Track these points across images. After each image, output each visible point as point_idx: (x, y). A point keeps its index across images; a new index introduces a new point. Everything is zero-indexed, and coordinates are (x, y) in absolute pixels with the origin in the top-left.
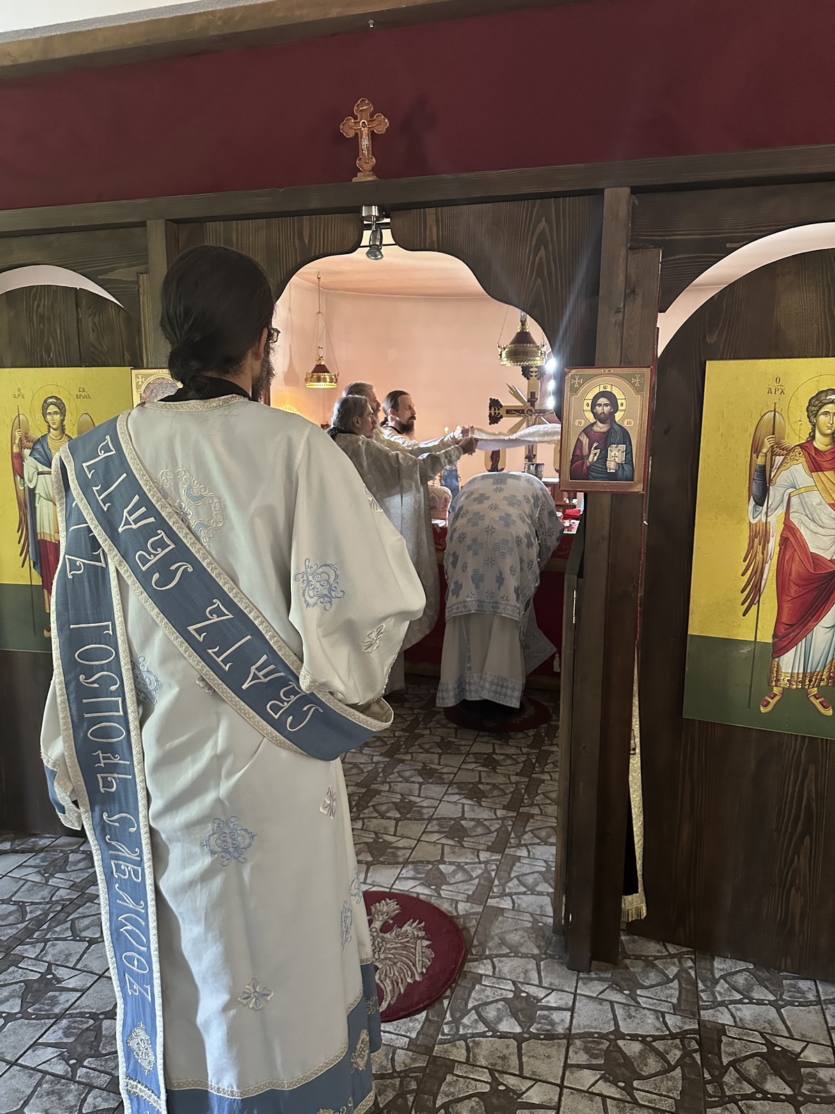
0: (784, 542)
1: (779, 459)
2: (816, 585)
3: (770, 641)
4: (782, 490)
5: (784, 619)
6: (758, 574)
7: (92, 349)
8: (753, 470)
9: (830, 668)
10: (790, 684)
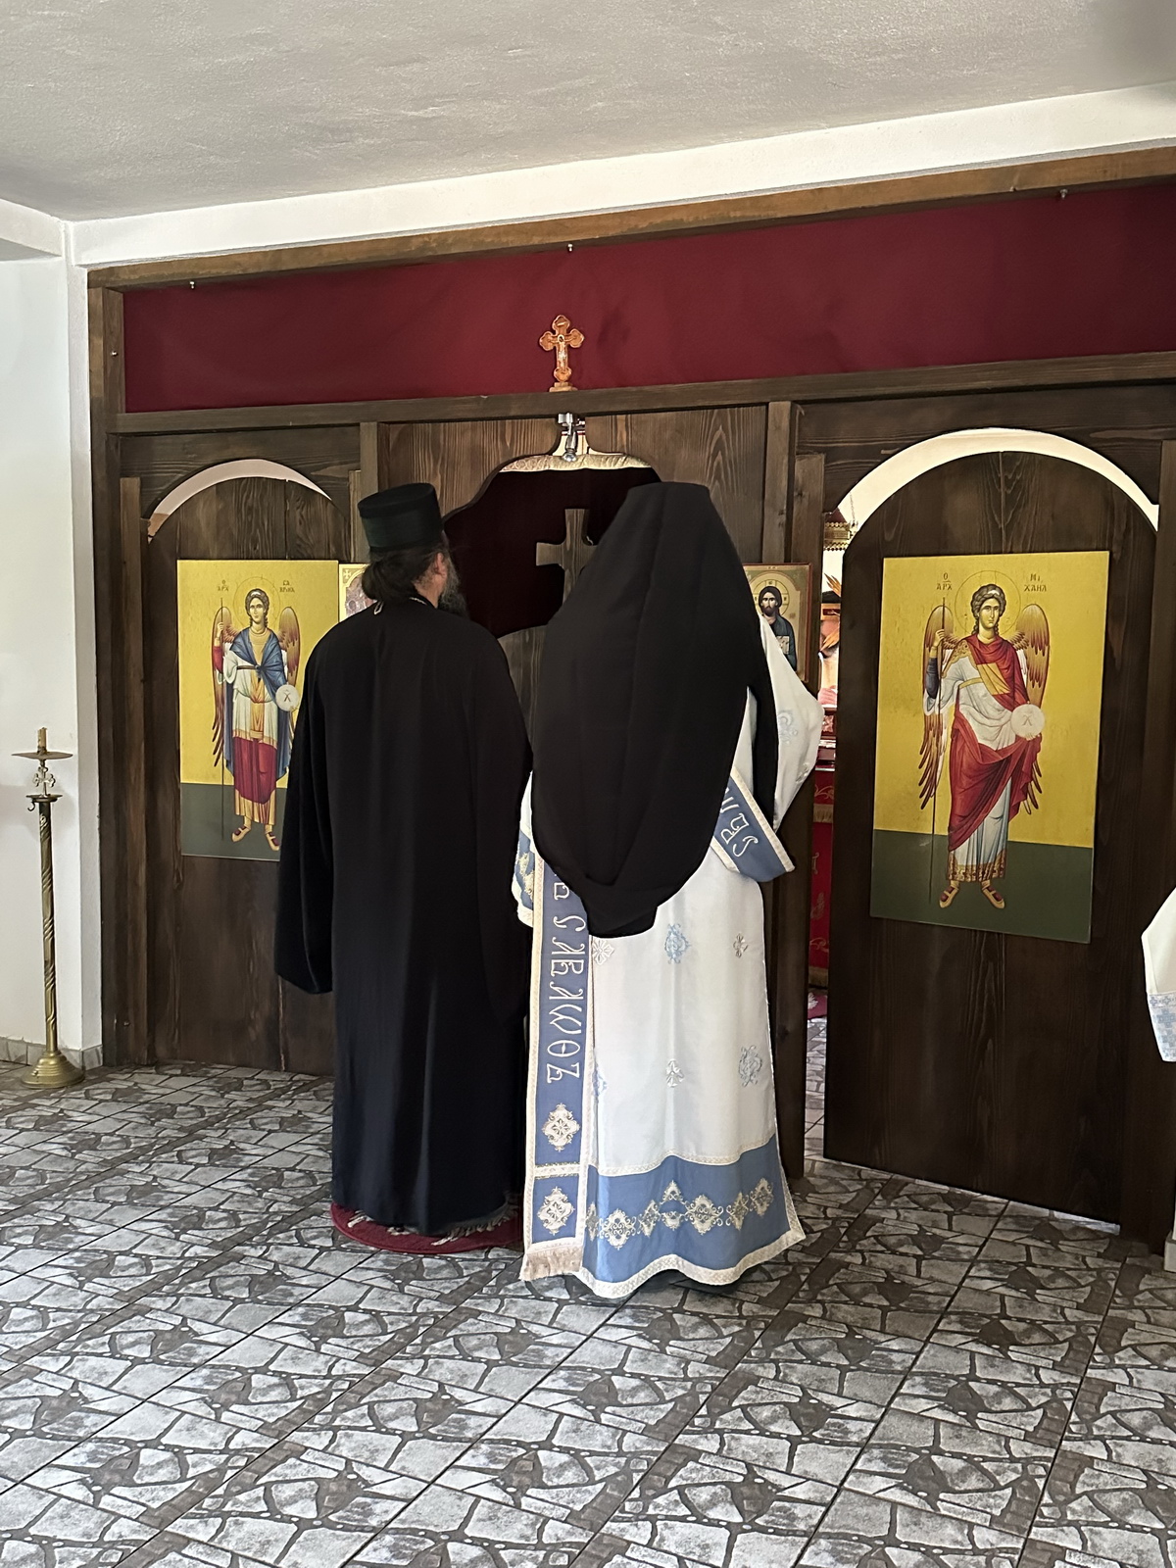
0: (955, 733)
1: (948, 652)
2: (983, 776)
3: (947, 834)
4: (952, 682)
5: (958, 811)
6: (934, 765)
7: (298, 542)
8: (926, 663)
9: (1000, 860)
10: (966, 877)
